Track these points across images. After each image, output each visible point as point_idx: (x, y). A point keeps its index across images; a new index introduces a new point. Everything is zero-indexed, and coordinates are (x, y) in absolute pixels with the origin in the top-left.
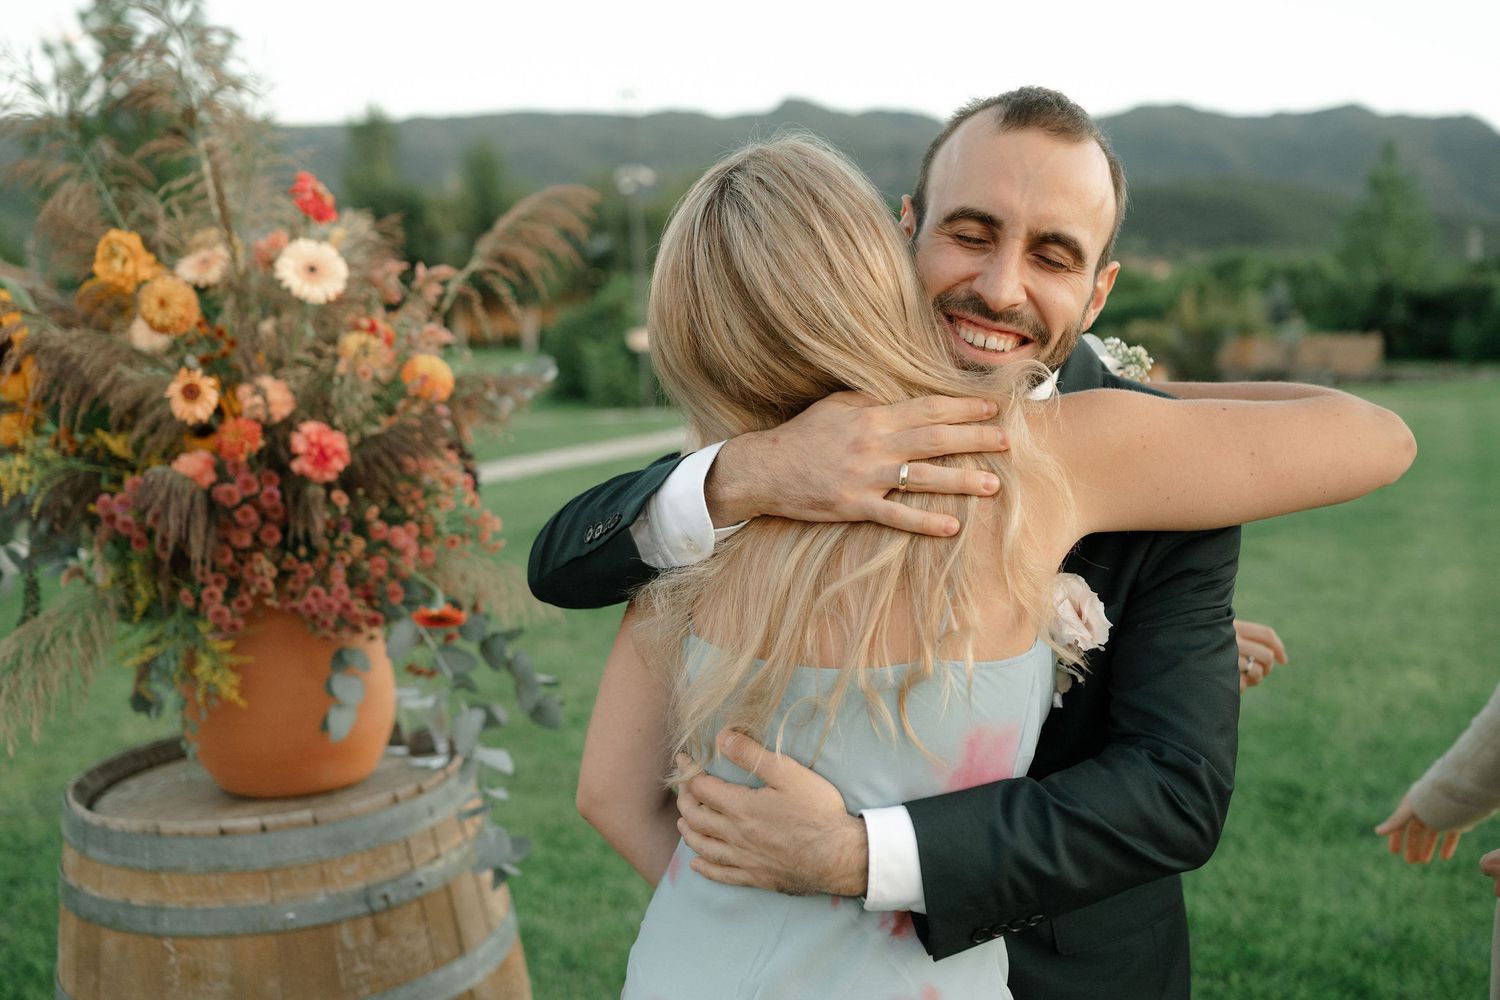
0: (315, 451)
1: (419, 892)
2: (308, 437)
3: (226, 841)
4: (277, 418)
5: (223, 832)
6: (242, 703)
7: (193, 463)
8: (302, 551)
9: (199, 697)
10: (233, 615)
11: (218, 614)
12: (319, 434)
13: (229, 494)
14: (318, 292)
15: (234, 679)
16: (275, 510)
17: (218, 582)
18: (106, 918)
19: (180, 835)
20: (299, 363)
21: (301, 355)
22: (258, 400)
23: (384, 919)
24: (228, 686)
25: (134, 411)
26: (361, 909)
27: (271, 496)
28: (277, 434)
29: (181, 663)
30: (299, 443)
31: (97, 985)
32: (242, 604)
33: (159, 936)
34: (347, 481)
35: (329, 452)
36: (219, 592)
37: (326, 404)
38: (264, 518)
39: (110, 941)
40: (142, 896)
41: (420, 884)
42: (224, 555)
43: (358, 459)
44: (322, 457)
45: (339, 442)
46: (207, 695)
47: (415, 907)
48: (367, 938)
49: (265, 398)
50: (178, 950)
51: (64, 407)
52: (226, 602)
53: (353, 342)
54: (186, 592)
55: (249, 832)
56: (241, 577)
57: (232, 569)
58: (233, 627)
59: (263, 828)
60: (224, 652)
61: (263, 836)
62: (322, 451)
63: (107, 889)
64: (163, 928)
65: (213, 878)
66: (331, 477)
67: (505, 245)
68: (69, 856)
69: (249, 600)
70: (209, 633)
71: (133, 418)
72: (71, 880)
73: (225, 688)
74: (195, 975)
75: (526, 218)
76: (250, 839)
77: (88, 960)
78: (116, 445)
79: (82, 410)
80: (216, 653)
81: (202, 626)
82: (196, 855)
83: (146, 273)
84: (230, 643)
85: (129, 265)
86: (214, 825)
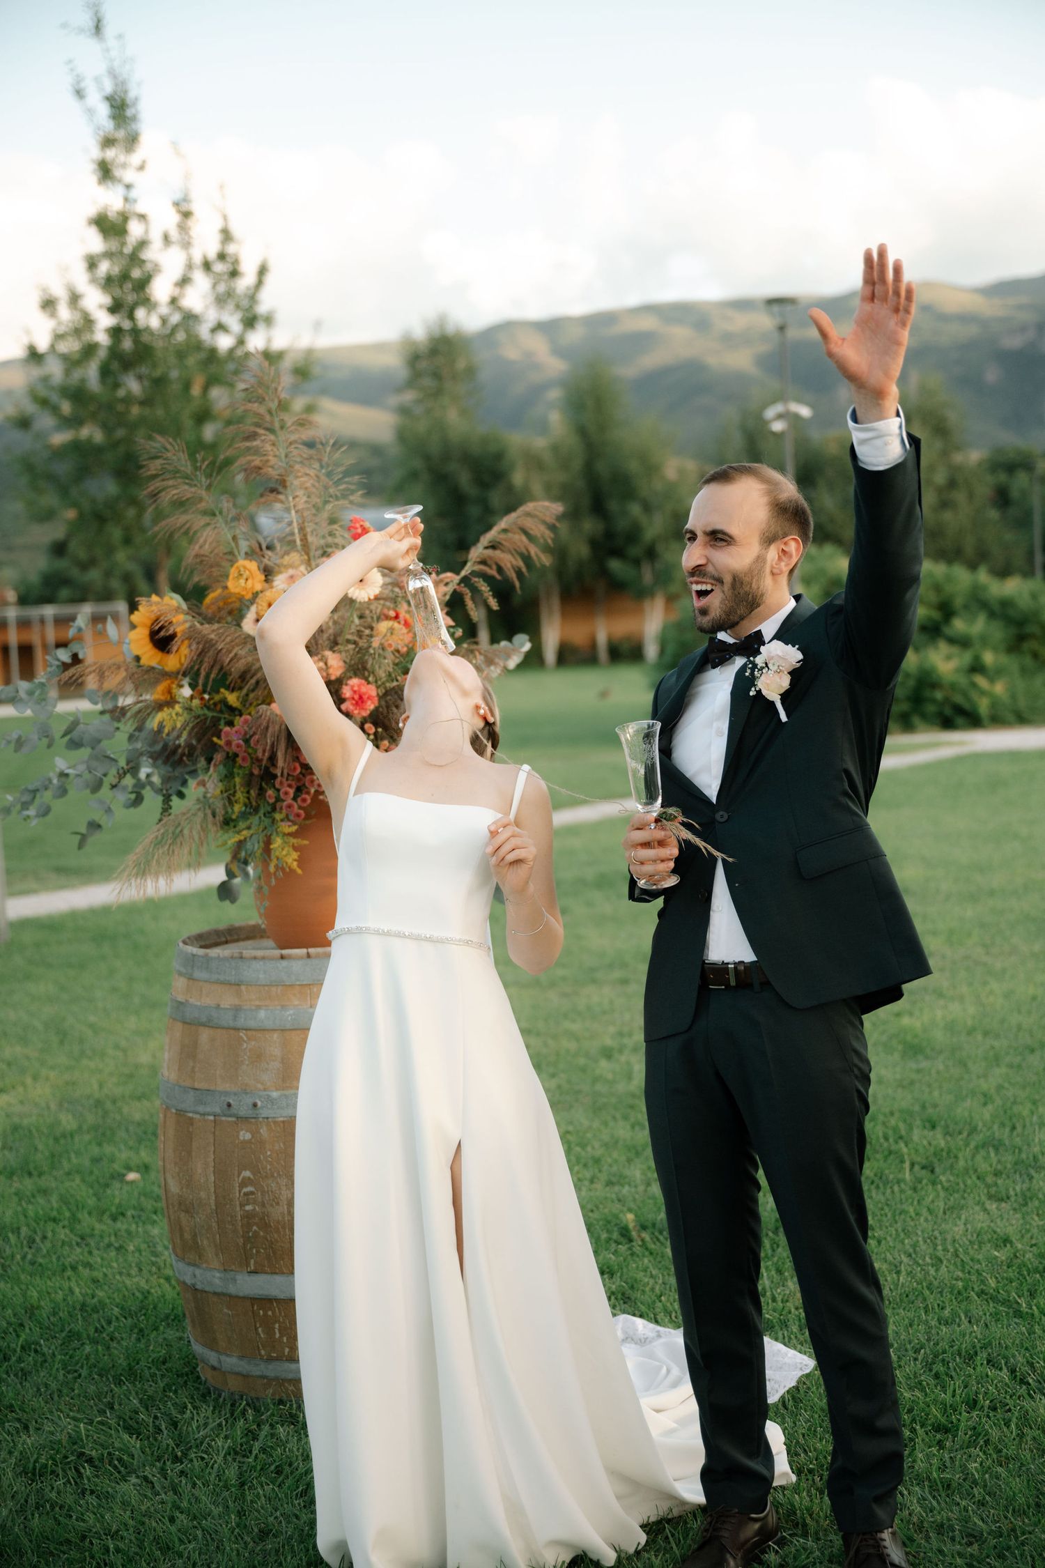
0: (356, 697)
2: (352, 687)
3: (284, 963)
4: (333, 678)
5: (282, 957)
6: (299, 871)
9: (272, 869)
10: (299, 807)
11: (289, 806)
12: (359, 686)
14: (364, 594)
15: (295, 855)
17: (290, 786)
18: (204, 1019)
19: (255, 958)
20: (348, 641)
21: (350, 637)
24: (291, 859)
25: (244, 676)
28: (334, 685)
29: (262, 844)
30: (347, 692)
31: (193, 1067)
32: (304, 800)
33: (237, 1029)
34: (377, 717)
35: (365, 697)
36: (291, 791)
37: (365, 668)
39: (205, 1035)
40: (228, 1000)
42: (295, 769)
43: (383, 703)
44: (360, 700)
45: (372, 691)
46: (277, 867)
49: (326, 664)
50: (249, 1039)
51: (203, 673)
52: (295, 799)
53: (383, 626)
54: (270, 792)
55: (300, 958)
56: (304, 785)
57: (298, 780)
58: (298, 815)
59: (309, 956)
60: (289, 834)
61: (309, 961)
62: (361, 697)
63: (206, 999)
64: (241, 1022)
65: (274, 989)
66: (365, 714)
67: (490, 552)
68: (180, 983)
69: (308, 798)
70: (282, 820)
71: (243, 681)
72: (181, 998)
73: (289, 860)
74: (258, 1057)
75: (505, 531)
76: (300, 962)
77: (188, 1053)
78: (232, 698)
79: (212, 676)
80: (285, 835)
81: (278, 816)
82: (265, 972)
83: (258, 587)
84: (294, 828)
85: (250, 582)
86: (278, 952)
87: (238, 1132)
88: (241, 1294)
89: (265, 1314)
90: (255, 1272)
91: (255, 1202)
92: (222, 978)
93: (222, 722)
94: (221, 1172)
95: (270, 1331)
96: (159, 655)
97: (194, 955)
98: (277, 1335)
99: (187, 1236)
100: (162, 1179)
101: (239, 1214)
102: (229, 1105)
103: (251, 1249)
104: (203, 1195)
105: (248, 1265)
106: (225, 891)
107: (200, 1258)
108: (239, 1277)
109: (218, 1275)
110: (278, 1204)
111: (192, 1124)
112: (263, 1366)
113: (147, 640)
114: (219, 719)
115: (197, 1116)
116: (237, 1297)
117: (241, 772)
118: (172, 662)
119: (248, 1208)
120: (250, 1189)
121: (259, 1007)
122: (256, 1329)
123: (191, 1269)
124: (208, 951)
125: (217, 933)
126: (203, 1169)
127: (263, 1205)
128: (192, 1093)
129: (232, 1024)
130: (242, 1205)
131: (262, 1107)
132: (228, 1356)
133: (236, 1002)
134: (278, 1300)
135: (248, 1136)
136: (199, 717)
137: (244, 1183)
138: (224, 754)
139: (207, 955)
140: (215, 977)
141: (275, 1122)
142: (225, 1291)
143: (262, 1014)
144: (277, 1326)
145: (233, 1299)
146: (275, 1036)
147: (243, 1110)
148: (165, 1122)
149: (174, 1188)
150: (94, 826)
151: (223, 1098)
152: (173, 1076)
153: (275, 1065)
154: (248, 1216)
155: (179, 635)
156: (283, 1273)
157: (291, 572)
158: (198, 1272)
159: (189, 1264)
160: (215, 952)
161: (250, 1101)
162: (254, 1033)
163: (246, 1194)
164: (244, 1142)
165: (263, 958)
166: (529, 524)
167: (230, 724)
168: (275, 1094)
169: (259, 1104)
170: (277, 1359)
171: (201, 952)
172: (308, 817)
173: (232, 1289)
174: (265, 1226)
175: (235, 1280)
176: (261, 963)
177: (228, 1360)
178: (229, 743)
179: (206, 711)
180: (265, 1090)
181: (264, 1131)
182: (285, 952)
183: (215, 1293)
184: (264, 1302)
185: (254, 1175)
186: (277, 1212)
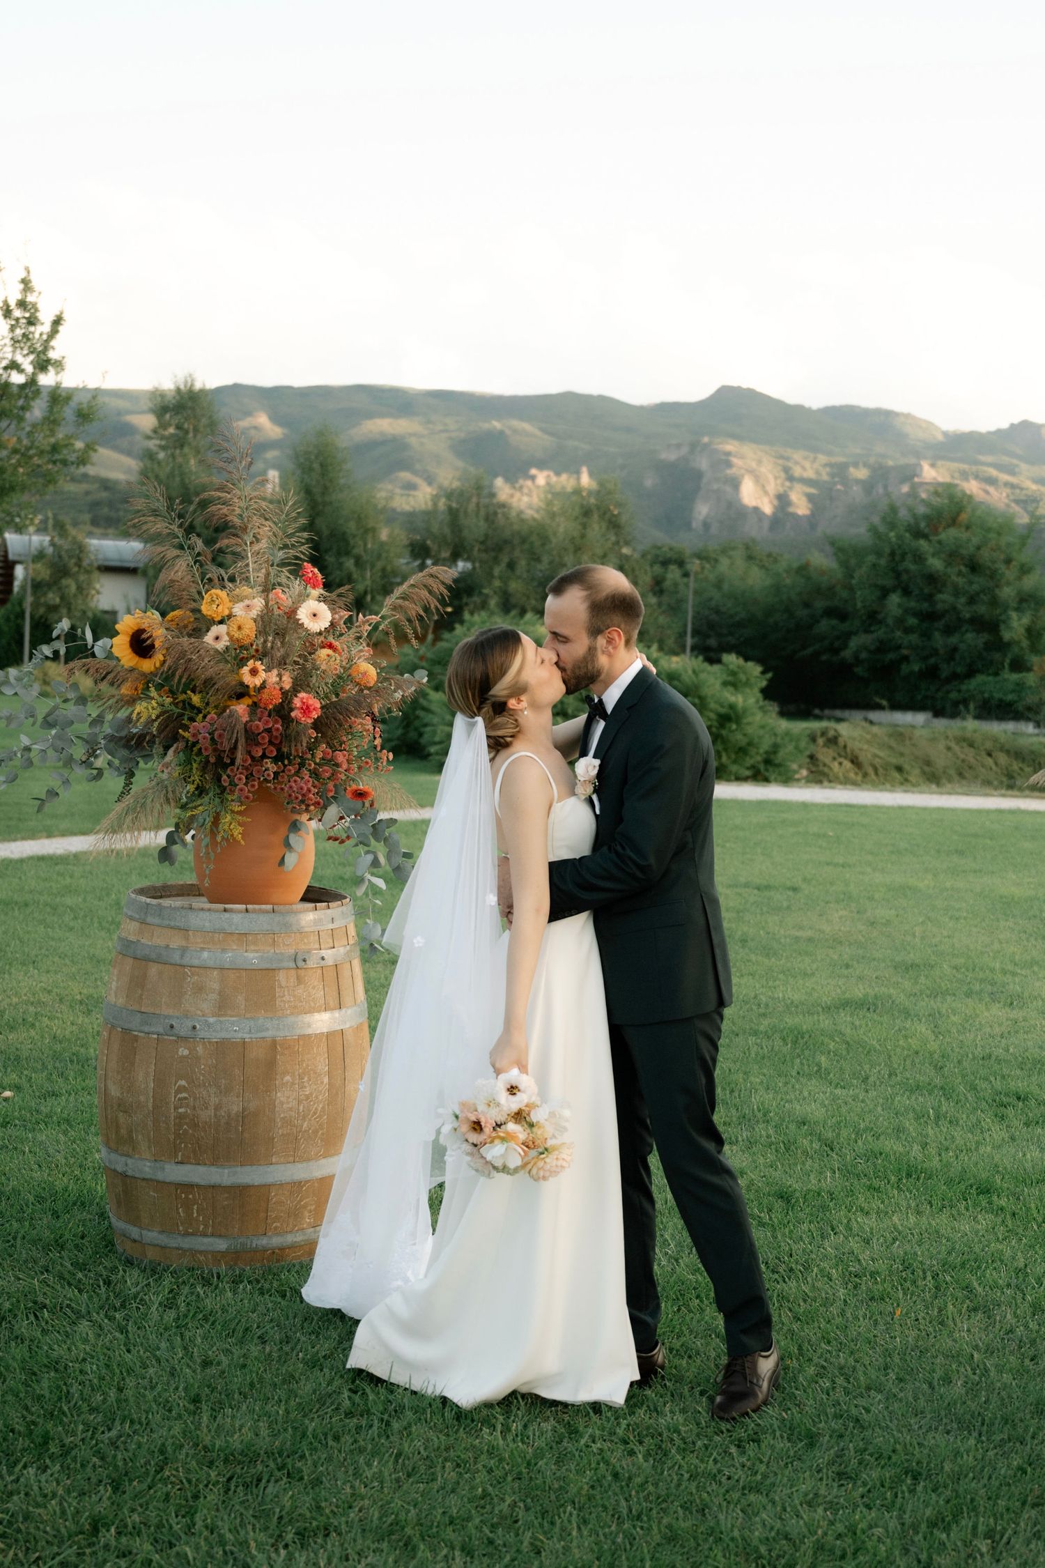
0: (304, 707)
1: (323, 963)
2: (301, 699)
3: (227, 915)
4: (286, 689)
5: (225, 910)
6: (243, 842)
7: (241, 709)
8: (286, 762)
10: (249, 791)
11: (241, 790)
12: (307, 699)
13: (258, 727)
14: (316, 626)
15: (240, 829)
16: (276, 737)
17: (241, 773)
18: (153, 956)
19: (202, 909)
20: (295, 663)
21: (296, 659)
22: (275, 679)
23: (302, 973)
24: (237, 831)
25: (209, 683)
26: (292, 965)
27: (278, 729)
28: (287, 696)
29: (212, 819)
30: (297, 702)
31: (141, 995)
32: (253, 786)
33: (183, 966)
34: (317, 725)
35: (312, 708)
36: (243, 778)
37: (308, 685)
38: (271, 743)
39: (153, 970)
40: (176, 942)
41: (323, 959)
42: (246, 761)
43: (325, 713)
44: (306, 710)
45: (317, 703)
46: (223, 836)
47: (319, 971)
48: (293, 980)
49: (279, 679)
50: (193, 974)
51: (177, 677)
52: (246, 784)
53: (324, 652)
54: (225, 777)
55: (240, 912)
56: (252, 774)
57: (247, 769)
58: (247, 798)
59: (247, 910)
60: (239, 813)
61: (247, 915)
62: (308, 707)
63: (156, 940)
64: (186, 961)
65: (217, 935)
66: (310, 721)
67: (400, 601)
68: (134, 926)
69: (256, 783)
70: (232, 801)
71: (205, 687)
72: (132, 938)
73: (235, 834)
74: (200, 989)
75: (412, 585)
76: (240, 915)
77: (137, 983)
78: (196, 699)
79: (184, 680)
80: (233, 812)
81: (230, 797)
82: (210, 921)
83: (227, 612)
84: (244, 807)
85: (220, 608)
86: (221, 906)
87: (178, 1049)
88: (168, 1180)
89: (187, 1197)
90: (182, 1163)
91: (187, 1106)
92: (172, 924)
93: (186, 718)
94: (160, 1081)
95: (189, 1209)
96: (137, 658)
97: (148, 904)
98: (195, 1215)
99: (123, 1132)
100: (103, 1085)
101: (173, 1115)
102: (172, 1027)
103: (181, 1143)
104: (142, 1098)
105: (176, 1156)
106: (165, 854)
107: (133, 1150)
108: (167, 1166)
109: (148, 1164)
110: (207, 1108)
111: (137, 1041)
112: (180, 1239)
113: (128, 645)
114: (183, 715)
115: (142, 1034)
116: (164, 1182)
117: (198, 759)
118: (147, 665)
119: (180, 1110)
120: (184, 1095)
121: (203, 949)
122: (177, 1209)
123: (124, 1158)
124: (160, 901)
125: (154, 888)
126: (144, 1077)
127: (194, 1108)
128: (139, 1015)
129: (178, 962)
130: (176, 1108)
131: (200, 1030)
132: (150, 1231)
133: (184, 943)
134: (198, 1186)
135: (186, 1052)
136: (167, 712)
137: (181, 1088)
138: (184, 744)
139: (160, 904)
140: (167, 922)
141: (210, 1042)
142: (153, 1177)
143: (205, 955)
144: (195, 1207)
145: (161, 1185)
146: (215, 973)
147: (183, 1029)
148: (109, 1038)
149: (114, 1091)
150: (52, 793)
151: (167, 1021)
152: (121, 1001)
153: (214, 996)
154: (181, 1117)
155: (157, 644)
156: (208, 1164)
157: (247, 602)
158: (130, 1161)
159: (123, 1155)
160: (166, 902)
161: (190, 1024)
162: (197, 970)
163: (179, 1099)
164: (183, 1057)
165: (209, 910)
166: (430, 581)
167: (192, 720)
168: (211, 1020)
169: (198, 1027)
170: (194, 1234)
171: (154, 902)
172: (253, 801)
173: (160, 1176)
174: (195, 1126)
175: (164, 1169)
176: (208, 914)
177: (149, 1234)
178: (194, 735)
179: (173, 707)
180: (203, 1016)
181: (200, 1049)
182: (227, 906)
183: (144, 1179)
184: (189, 1187)
185: (189, 1084)
186: (206, 1115)
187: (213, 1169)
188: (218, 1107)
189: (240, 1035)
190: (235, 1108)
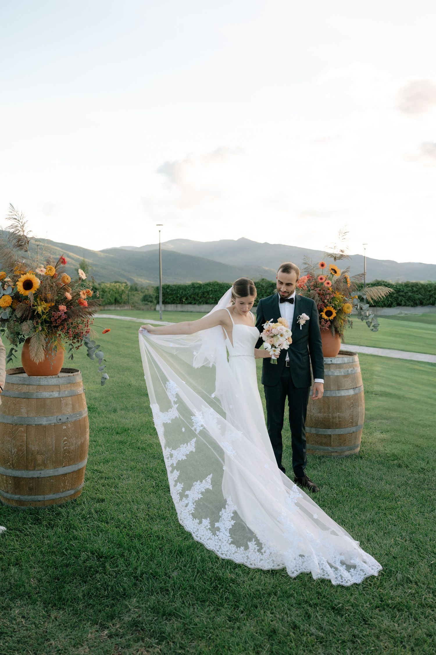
50: (63, 400)
64: (61, 396)
65: (68, 385)
74: (66, 405)
82: (65, 381)
87: (62, 427)
88: (59, 474)
89: (64, 479)
90: (64, 466)
91: (67, 446)
94: (57, 440)
95: (64, 483)
99: (40, 462)
101: (62, 450)
102: (60, 419)
103: (64, 460)
104: (50, 447)
105: (62, 464)
107: (45, 467)
109: (52, 471)
110: (73, 445)
111: (45, 428)
115: (48, 425)
116: (57, 476)
119: (65, 448)
120: (66, 442)
123: (39, 472)
126: (51, 440)
127: (69, 446)
129: (58, 397)
130: (63, 448)
131: (69, 419)
132: (48, 495)
133: (58, 390)
134: (69, 473)
135: (65, 427)
137: (65, 440)
141: (72, 422)
142: (53, 475)
143: (66, 392)
144: (67, 481)
145: (55, 477)
146: (70, 398)
147: (64, 419)
151: (58, 418)
153: (71, 406)
154: (65, 450)
156: (71, 465)
158: (42, 472)
159: (39, 470)
161: (66, 417)
162: (64, 398)
163: (64, 444)
164: (65, 429)
168: (72, 414)
170: (65, 491)
173: (56, 474)
174: (69, 452)
175: (58, 470)
176: (64, 379)
177: (48, 496)
180: (69, 413)
181: (69, 425)
183: (50, 477)
184: (65, 475)
185: (67, 438)
186: (72, 448)
187: (74, 466)
188: (76, 444)
189: (79, 418)
190: (80, 443)
